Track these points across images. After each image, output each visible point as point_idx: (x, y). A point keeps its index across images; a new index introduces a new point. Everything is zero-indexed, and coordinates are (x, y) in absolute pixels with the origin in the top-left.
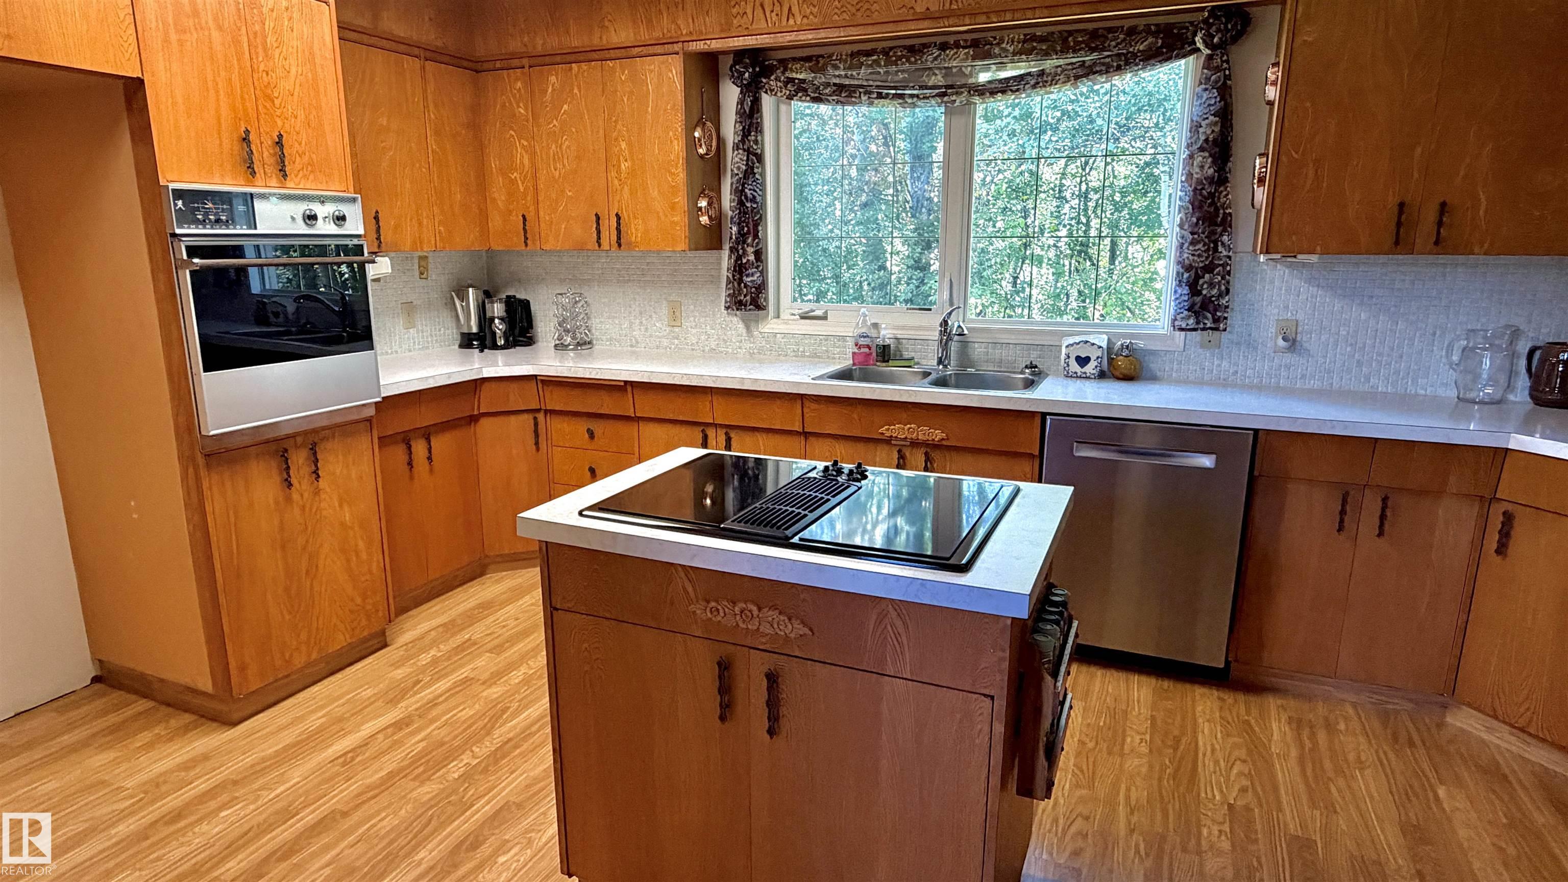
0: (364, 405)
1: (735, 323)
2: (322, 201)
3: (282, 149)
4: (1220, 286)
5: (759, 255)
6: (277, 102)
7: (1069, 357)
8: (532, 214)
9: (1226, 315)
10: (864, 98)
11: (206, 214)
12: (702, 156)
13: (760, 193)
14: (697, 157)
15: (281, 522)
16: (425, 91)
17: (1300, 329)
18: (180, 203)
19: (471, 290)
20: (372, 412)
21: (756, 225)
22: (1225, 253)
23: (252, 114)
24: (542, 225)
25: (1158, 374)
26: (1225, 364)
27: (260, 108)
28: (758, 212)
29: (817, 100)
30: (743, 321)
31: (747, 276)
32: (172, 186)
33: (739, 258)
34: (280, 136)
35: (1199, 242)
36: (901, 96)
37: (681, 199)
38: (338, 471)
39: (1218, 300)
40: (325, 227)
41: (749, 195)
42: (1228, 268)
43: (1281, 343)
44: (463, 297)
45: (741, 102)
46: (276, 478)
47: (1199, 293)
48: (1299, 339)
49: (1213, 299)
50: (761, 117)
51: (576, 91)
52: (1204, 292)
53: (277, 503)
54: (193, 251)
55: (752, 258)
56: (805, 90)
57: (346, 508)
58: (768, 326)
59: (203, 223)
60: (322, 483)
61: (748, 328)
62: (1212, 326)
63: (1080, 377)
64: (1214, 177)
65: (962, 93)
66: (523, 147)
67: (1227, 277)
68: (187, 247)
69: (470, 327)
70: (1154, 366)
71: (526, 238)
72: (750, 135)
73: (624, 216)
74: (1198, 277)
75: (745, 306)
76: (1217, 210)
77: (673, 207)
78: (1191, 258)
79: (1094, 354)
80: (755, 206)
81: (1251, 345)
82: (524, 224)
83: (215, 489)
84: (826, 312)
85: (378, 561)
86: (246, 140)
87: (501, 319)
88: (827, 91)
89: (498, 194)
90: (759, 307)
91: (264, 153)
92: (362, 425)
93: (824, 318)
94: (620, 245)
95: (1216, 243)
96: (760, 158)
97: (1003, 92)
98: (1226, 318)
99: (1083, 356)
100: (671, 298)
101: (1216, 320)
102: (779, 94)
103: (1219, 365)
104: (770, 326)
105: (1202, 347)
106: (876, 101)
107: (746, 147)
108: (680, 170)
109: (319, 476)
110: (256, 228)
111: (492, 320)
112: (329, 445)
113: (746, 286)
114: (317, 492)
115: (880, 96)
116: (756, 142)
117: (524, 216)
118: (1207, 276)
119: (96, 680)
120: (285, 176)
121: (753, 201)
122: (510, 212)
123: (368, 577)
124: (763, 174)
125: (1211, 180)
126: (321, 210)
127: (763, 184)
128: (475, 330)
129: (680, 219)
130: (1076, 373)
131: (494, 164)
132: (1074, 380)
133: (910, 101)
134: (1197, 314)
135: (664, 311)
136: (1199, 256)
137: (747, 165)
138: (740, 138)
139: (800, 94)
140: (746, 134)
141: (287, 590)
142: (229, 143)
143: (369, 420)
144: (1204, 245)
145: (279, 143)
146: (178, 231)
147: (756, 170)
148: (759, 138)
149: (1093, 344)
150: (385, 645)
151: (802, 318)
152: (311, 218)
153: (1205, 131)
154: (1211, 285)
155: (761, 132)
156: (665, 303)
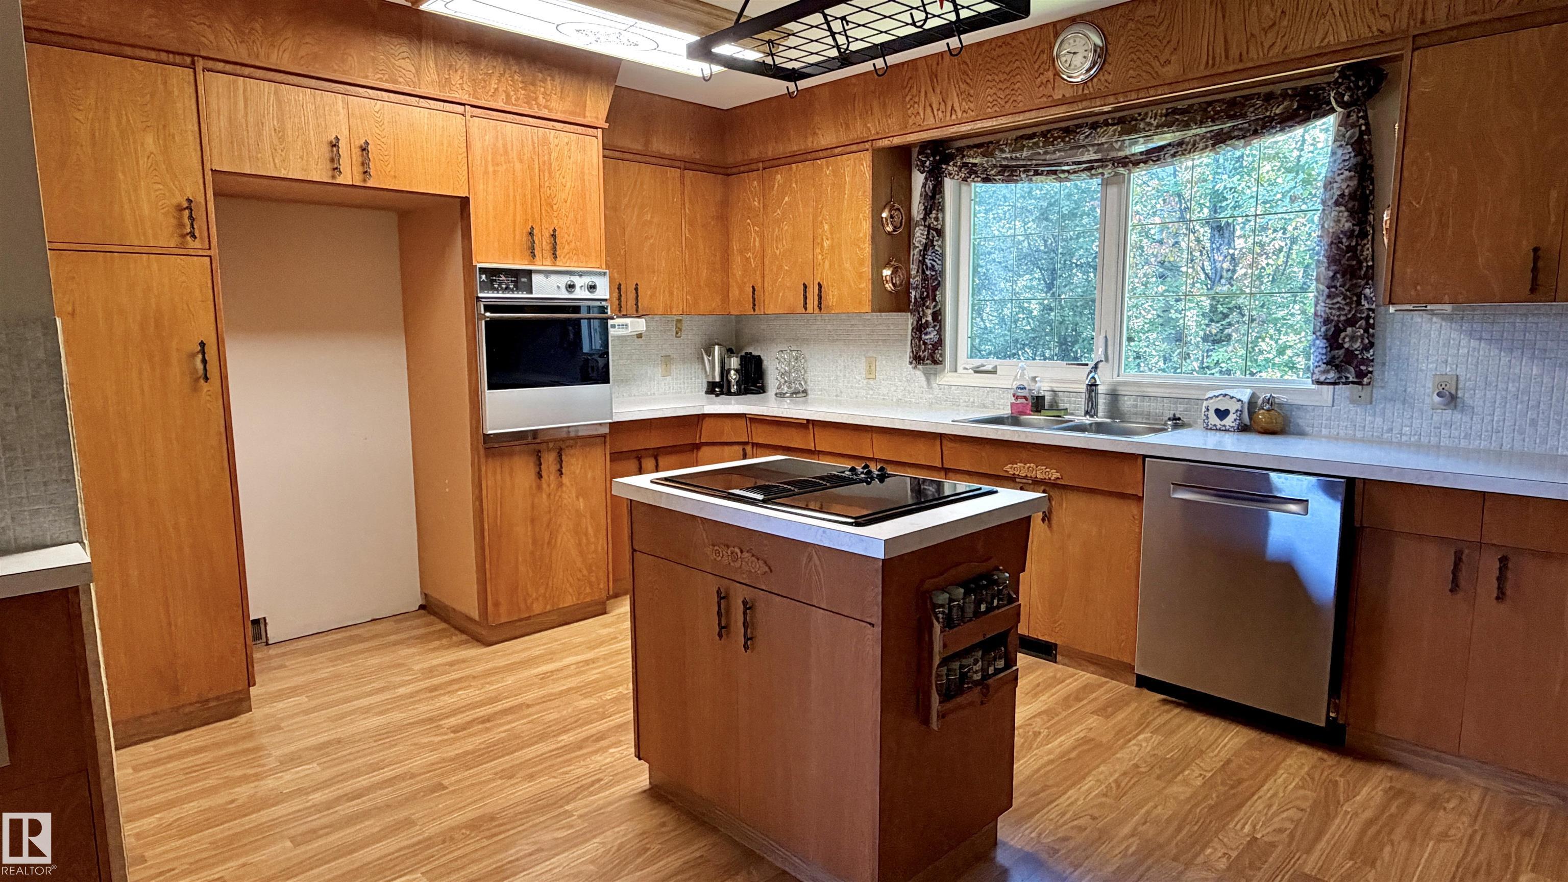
0: (601, 424)
1: (918, 374)
2: (581, 274)
3: (555, 240)
4: (1363, 339)
5: (938, 316)
6: (555, 207)
7: (1208, 410)
8: (760, 285)
9: (1370, 369)
10: (1023, 176)
11: (500, 285)
12: (889, 233)
13: (939, 262)
14: (884, 235)
15: (533, 503)
16: (683, 193)
17: (1460, 386)
18: (484, 277)
19: (717, 347)
20: (606, 430)
21: (935, 289)
22: (1367, 306)
23: (537, 216)
24: (767, 294)
25: (1308, 429)
26: (1379, 420)
27: (543, 212)
28: (936, 279)
29: (987, 180)
30: (925, 374)
31: (926, 334)
32: (479, 265)
33: (920, 319)
34: (554, 230)
35: (1337, 295)
36: (1055, 172)
37: (867, 269)
38: (578, 472)
39: (1362, 353)
40: (581, 293)
41: (929, 265)
42: (1371, 321)
43: (1437, 399)
44: (709, 352)
45: (924, 185)
46: (532, 470)
47: (1340, 346)
48: (1460, 394)
49: (1357, 352)
50: (943, 198)
51: (794, 185)
52: (1346, 346)
53: (531, 487)
54: (488, 308)
55: (930, 318)
56: (975, 172)
57: (581, 500)
58: (945, 379)
59: (497, 290)
60: (565, 480)
61: (928, 380)
62: (1355, 380)
63: (1220, 430)
64: (1353, 231)
65: (1107, 166)
66: (755, 231)
67: (1371, 331)
68: (485, 306)
69: (714, 377)
70: (1303, 421)
71: (754, 305)
72: (931, 213)
73: (824, 285)
74: (1338, 331)
75: (923, 360)
76: (1360, 263)
77: (860, 275)
78: (1328, 311)
79: (1233, 407)
80: (933, 273)
81: (1406, 400)
82: (753, 293)
83: (489, 475)
84: (996, 367)
85: (602, 545)
86: (531, 234)
87: (736, 370)
88: (993, 172)
89: (737, 271)
90: (935, 362)
91: (543, 242)
92: (598, 440)
93: (994, 372)
94: (820, 309)
95: (1359, 296)
96: (940, 233)
97: (1145, 162)
98: (1371, 372)
99: (1222, 409)
100: (868, 355)
101: (1361, 375)
102: (956, 177)
103: (1373, 422)
104: (946, 378)
105: (1352, 402)
106: (1034, 178)
107: (927, 223)
108: (867, 245)
109: (562, 474)
110: (531, 293)
111: (729, 371)
112: (572, 451)
113: (925, 343)
114: (561, 485)
115: (1037, 173)
116: (937, 219)
117: (753, 287)
118: (1349, 330)
119: (422, 607)
120: (555, 258)
121: (933, 268)
122: (745, 283)
123: (594, 556)
124: (943, 247)
125: (1350, 234)
126: (579, 281)
127: (943, 255)
128: (717, 379)
129: (866, 286)
130: (1215, 425)
131: (735, 246)
132: (1214, 432)
133: (1062, 176)
134: (1338, 368)
135: (862, 365)
136: (1339, 309)
137: (928, 238)
138: (922, 216)
139: (973, 176)
140: (927, 212)
141: (532, 553)
142: (521, 237)
143: (604, 436)
144: (1344, 299)
145: (554, 236)
146: (480, 295)
147: (935, 243)
148: (940, 215)
149: (1232, 398)
150: (605, 613)
151: (976, 372)
152: (571, 287)
153: (1342, 185)
154: (1353, 338)
155: (942, 210)
156: (864, 359)
